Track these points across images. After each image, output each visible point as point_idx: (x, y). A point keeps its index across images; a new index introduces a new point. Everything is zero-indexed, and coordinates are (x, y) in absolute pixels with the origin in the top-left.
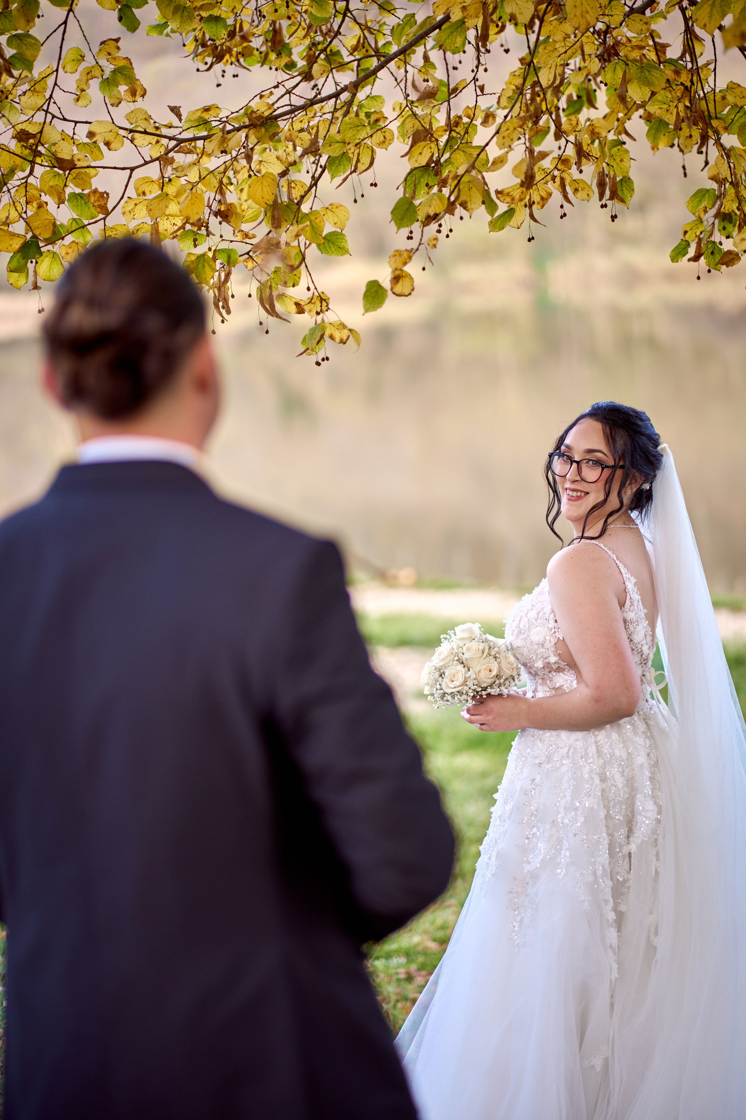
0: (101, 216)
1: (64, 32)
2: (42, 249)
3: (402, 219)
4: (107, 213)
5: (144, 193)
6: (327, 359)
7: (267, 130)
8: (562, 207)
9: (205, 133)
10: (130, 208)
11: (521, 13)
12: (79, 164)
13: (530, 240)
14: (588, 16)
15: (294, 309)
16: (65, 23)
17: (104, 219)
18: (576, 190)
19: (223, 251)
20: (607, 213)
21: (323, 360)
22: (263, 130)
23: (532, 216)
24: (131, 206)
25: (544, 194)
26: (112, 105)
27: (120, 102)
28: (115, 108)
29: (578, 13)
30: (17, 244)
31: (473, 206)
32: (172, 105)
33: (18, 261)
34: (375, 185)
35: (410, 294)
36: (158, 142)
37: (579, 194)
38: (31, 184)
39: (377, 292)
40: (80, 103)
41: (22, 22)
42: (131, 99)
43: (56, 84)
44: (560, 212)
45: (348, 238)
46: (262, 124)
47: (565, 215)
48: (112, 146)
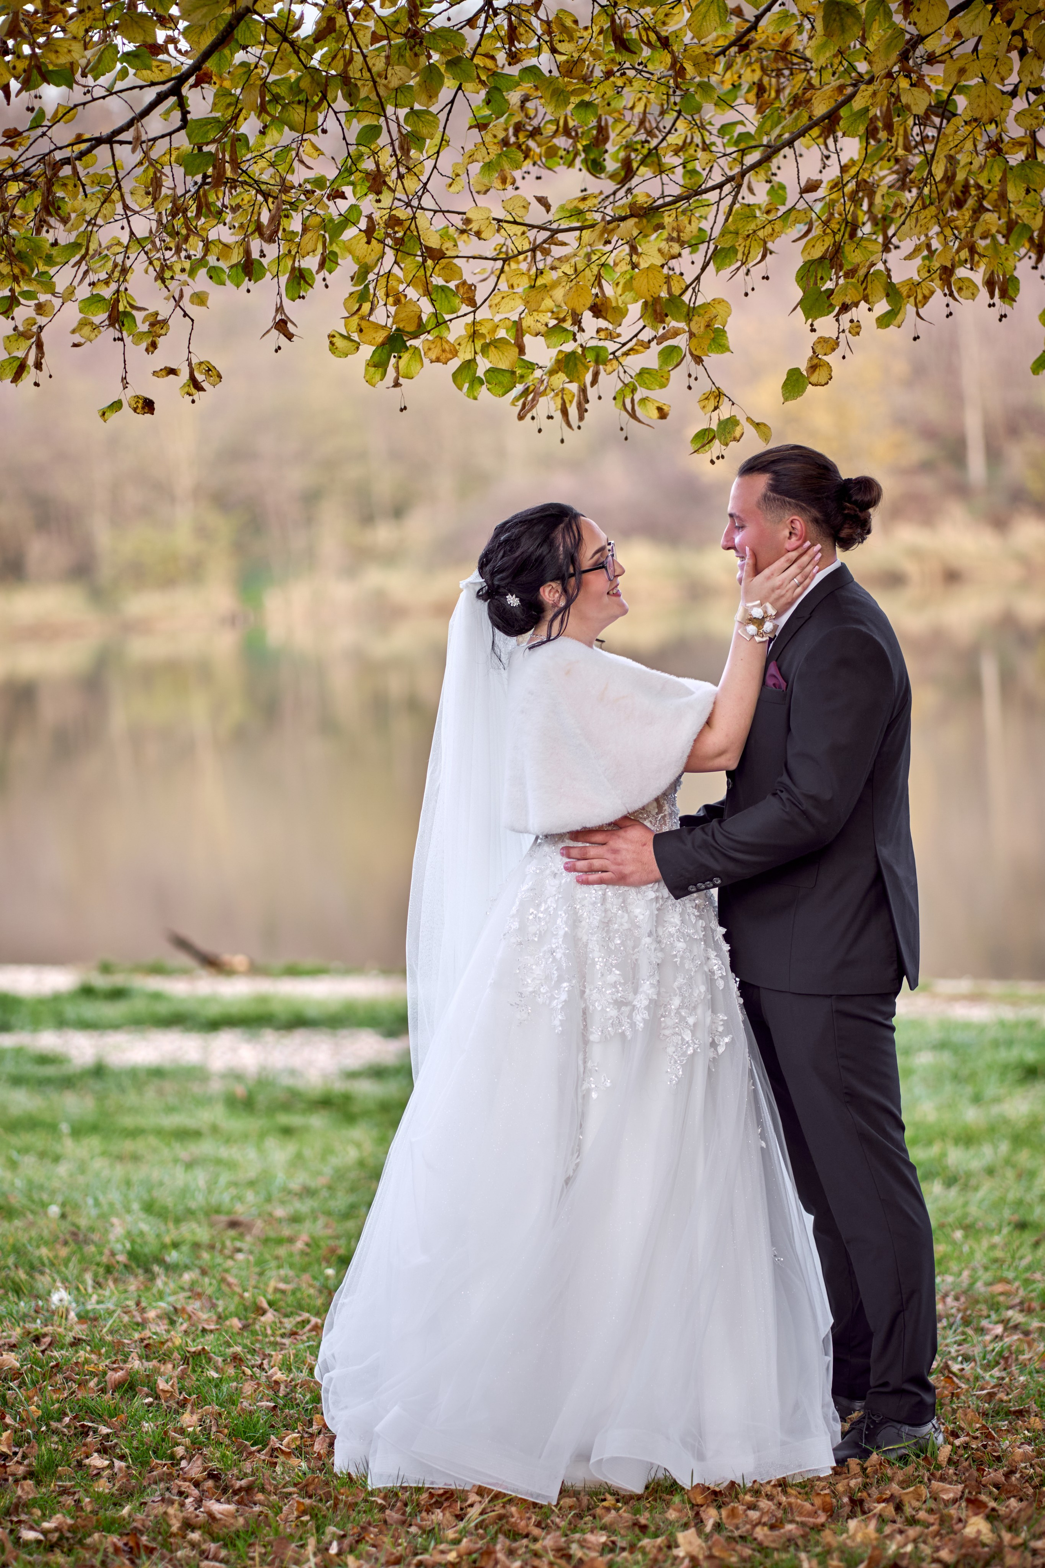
0: (471, 309)
1: (450, 111)
2: (408, 344)
3: (811, 309)
4: (475, 307)
5: (512, 286)
6: (723, 457)
7: (648, 221)
8: (948, 305)
9: (578, 224)
10: (496, 302)
11: (916, 104)
12: (449, 253)
13: (915, 339)
14: (992, 106)
15: (655, 414)
16: (452, 102)
17: (474, 312)
18: (960, 289)
19: (592, 348)
20: (995, 312)
21: (718, 458)
22: (645, 221)
23: (918, 314)
24: (498, 299)
25: (927, 292)
26: (478, 192)
27: (488, 190)
28: (482, 196)
29: (982, 103)
30: (381, 336)
31: (874, 299)
32: (539, 195)
33: (380, 356)
34: (767, 278)
35: (827, 383)
36: (523, 233)
37: (964, 293)
38: (395, 275)
39: (797, 380)
40: (452, 189)
41: (424, 97)
42: (500, 187)
43: (435, 167)
44: (946, 311)
45: (729, 335)
46: (645, 215)
47: (951, 314)
48: (483, 236)
